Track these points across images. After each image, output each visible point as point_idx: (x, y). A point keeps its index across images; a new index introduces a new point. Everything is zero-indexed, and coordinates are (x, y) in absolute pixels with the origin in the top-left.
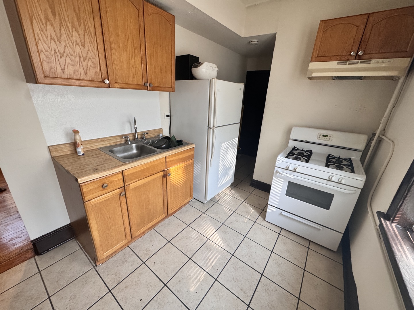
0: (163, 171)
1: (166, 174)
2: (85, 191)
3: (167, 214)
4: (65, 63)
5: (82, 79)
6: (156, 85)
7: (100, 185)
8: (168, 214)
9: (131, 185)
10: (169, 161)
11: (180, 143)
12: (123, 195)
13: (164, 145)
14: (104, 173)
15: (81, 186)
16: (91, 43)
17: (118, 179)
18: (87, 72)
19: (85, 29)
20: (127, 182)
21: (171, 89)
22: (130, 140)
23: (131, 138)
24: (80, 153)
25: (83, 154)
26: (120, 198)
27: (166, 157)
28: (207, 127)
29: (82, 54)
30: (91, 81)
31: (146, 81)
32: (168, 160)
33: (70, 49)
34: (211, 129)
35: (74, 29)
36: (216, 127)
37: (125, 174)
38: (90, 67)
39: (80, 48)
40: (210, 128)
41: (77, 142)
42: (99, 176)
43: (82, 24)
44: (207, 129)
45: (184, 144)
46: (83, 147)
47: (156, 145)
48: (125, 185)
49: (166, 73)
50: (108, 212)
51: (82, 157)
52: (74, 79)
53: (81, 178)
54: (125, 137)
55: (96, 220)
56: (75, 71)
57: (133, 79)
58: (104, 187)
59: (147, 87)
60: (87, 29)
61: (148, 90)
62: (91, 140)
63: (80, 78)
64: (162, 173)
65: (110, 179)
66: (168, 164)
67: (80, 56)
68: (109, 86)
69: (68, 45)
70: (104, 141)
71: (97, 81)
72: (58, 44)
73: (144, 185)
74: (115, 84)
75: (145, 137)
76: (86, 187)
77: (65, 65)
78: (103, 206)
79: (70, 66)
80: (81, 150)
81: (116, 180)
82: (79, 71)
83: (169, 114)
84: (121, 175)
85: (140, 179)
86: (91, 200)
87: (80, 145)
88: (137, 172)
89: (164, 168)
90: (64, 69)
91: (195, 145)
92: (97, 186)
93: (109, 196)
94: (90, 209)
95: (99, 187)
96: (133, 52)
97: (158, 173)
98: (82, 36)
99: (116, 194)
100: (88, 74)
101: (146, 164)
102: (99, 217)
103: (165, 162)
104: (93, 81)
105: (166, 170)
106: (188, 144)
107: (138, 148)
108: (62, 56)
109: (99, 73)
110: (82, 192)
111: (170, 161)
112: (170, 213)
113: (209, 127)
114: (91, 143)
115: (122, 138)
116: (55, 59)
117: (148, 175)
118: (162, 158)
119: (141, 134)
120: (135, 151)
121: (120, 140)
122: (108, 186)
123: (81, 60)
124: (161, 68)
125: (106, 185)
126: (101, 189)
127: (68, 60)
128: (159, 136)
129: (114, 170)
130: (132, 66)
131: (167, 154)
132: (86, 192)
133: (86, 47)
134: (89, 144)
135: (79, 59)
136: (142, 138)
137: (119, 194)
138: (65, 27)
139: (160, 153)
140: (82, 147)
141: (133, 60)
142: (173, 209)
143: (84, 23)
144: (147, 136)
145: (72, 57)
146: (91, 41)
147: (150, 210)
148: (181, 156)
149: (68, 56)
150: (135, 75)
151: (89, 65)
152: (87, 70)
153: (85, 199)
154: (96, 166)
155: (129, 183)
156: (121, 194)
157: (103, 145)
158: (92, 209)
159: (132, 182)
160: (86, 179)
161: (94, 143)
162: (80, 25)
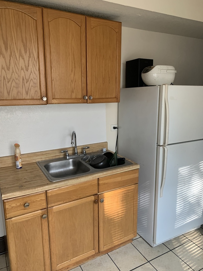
0: (94, 195)
1: (97, 199)
2: (7, 208)
3: (97, 251)
4: (11, 86)
5: (23, 99)
6: (97, 97)
7: (22, 204)
8: (100, 251)
9: (54, 207)
10: (102, 184)
11: (121, 162)
12: (45, 218)
13: (102, 163)
14: (26, 191)
15: (4, 202)
16: (33, 66)
17: (41, 200)
18: (28, 92)
19: (30, 54)
20: (50, 204)
21: (115, 99)
22: (68, 155)
23: (70, 152)
24: (18, 166)
25: (21, 168)
26: (42, 220)
27: (98, 178)
28: (156, 145)
29: (25, 77)
30: (31, 99)
31: (85, 94)
32: (101, 182)
33: (16, 75)
34: (161, 148)
35: (21, 57)
36: (168, 145)
37: (49, 195)
38: (31, 87)
39: (24, 72)
40: (160, 146)
41: (17, 156)
42: (21, 194)
43: (28, 52)
44: (156, 146)
45: (126, 163)
46: (22, 160)
47: (93, 163)
48: (48, 207)
49: (109, 83)
50: (28, 235)
51: (20, 170)
52: (16, 99)
53: (5, 195)
54: (64, 151)
55: (15, 241)
56: (18, 92)
57: (72, 94)
58: (25, 206)
59: (86, 101)
60: (31, 54)
61: (87, 103)
62: (31, 153)
63: (22, 98)
64: (93, 198)
65: (33, 199)
66: (100, 187)
67: (23, 79)
68: (47, 103)
69: (14, 71)
70: (43, 155)
71: (36, 99)
72: (7, 71)
73: (70, 209)
74: (53, 100)
75: (85, 152)
76: (9, 204)
77: (10, 88)
78: (24, 226)
79: (14, 89)
80: (19, 164)
81: (38, 200)
82: (22, 92)
83: (116, 126)
84: (44, 195)
85: (65, 202)
86: (12, 218)
87: (19, 158)
88: (61, 193)
89: (96, 192)
90: (10, 92)
91: (139, 166)
92: (19, 205)
93: (30, 216)
94: (10, 228)
95: (20, 205)
96: (73, 66)
97: (88, 198)
98: (27, 62)
99: (37, 216)
100: (29, 94)
101: (74, 185)
102: (18, 237)
103: (97, 185)
104: (33, 99)
105: (98, 194)
106: (130, 164)
107: (75, 163)
108: (9, 81)
109: (39, 91)
110: (5, 208)
111: (104, 184)
112: (102, 249)
113: (158, 144)
114: (31, 157)
115: (60, 153)
116: (4, 84)
117: (75, 198)
118: (94, 180)
119: (82, 148)
120: (71, 167)
121: (59, 154)
122: (29, 206)
123: (24, 82)
124: (103, 78)
125: (28, 204)
126: (23, 207)
127: (14, 84)
128: (102, 150)
129: (36, 189)
130: (72, 81)
131: (100, 176)
132: (9, 209)
133: (29, 71)
134: (29, 157)
135: (23, 81)
136: (82, 152)
137: (41, 216)
138: (13, 57)
139: (93, 173)
140: (20, 160)
141: (72, 75)
142: (106, 246)
143: (29, 50)
144: (88, 151)
145: (17, 81)
146: (34, 65)
147: (76, 240)
148: (119, 179)
149: (14, 81)
150: (74, 89)
151: (30, 85)
152: (28, 90)
153: (6, 216)
154: (24, 182)
155: (52, 205)
156: (42, 216)
157: (41, 158)
158: (12, 228)
159: (56, 204)
160: (9, 196)
161: (33, 156)
162: (26, 52)
